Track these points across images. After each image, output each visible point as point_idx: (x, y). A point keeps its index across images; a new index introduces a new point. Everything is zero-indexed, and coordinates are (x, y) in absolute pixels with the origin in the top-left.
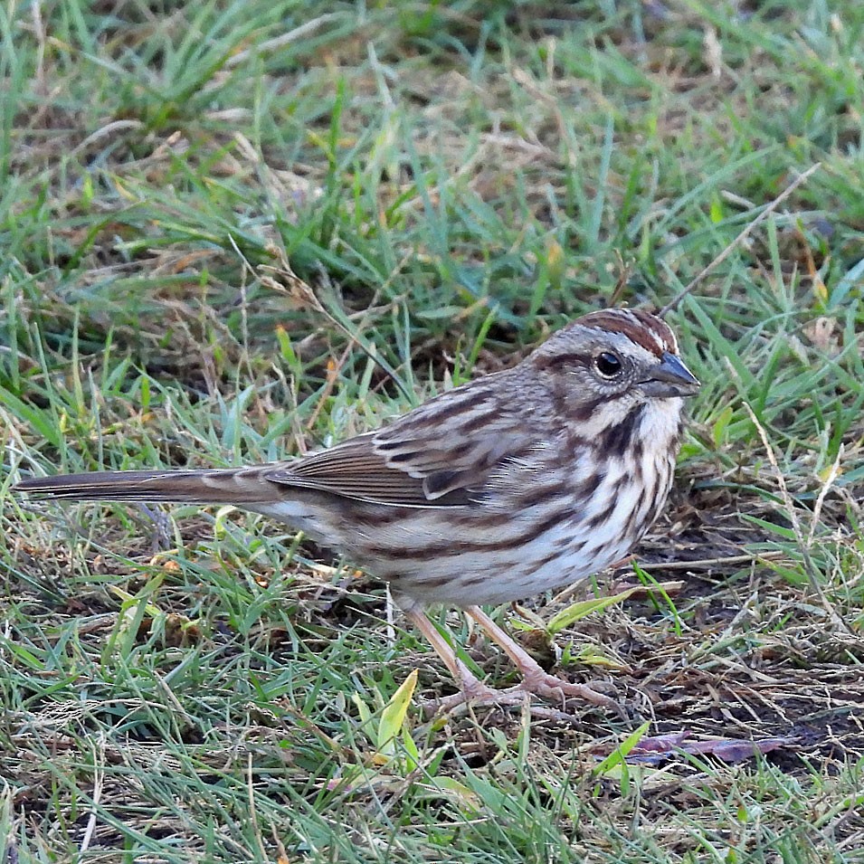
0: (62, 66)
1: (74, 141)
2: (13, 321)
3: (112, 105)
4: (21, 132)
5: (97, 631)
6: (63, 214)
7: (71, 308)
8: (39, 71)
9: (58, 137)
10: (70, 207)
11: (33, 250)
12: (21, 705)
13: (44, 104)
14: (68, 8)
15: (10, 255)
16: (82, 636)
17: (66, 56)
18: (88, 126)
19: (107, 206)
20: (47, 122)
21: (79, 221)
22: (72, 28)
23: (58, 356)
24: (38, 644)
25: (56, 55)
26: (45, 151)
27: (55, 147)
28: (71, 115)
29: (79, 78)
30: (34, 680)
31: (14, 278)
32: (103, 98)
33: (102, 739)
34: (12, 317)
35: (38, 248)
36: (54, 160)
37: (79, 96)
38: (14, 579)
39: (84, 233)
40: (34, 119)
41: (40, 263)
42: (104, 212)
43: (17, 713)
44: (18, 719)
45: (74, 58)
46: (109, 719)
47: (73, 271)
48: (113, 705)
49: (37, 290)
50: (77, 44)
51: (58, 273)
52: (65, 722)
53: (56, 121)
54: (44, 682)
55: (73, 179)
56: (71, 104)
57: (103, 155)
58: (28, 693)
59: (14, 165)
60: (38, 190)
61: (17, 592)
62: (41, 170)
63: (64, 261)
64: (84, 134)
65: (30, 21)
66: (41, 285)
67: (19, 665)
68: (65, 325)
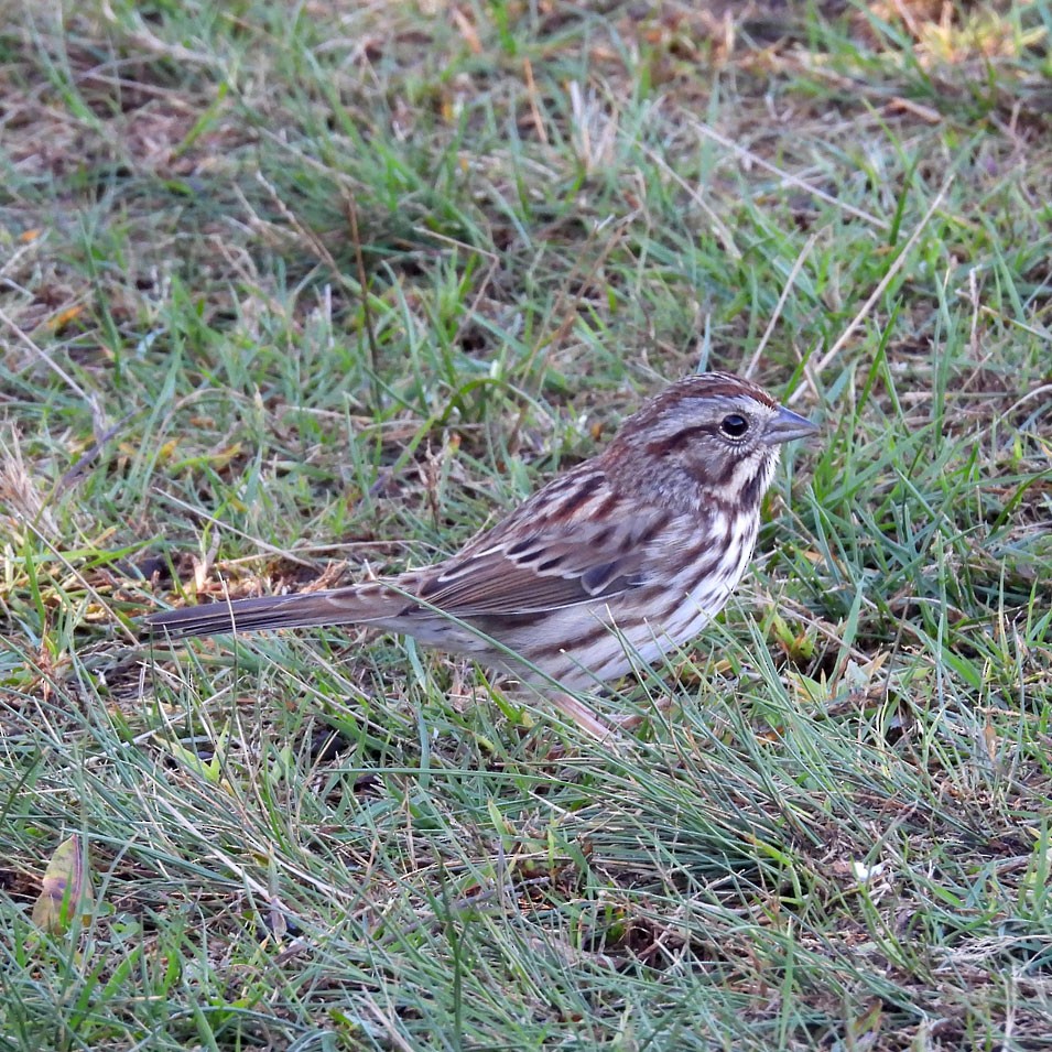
0: (995, 332)
1: (1005, 404)
2: (943, 577)
3: (1041, 369)
4: (956, 394)
5: (1018, 871)
6: (994, 472)
7: (998, 563)
8: (973, 336)
9: (990, 399)
10: (1000, 466)
11: (964, 507)
12: (942, 941)
13: (977, 366)
14: (1001, 276)
15: (941, 512)
16: (1002, 875)
17: (999, 323)
18: (1019, 389)
19: (1036, 465)
20: (981, 386)
21: (1008, 479)
22: (1005, 295)
23: (986, 607)
24: (960, 883)
25: (988, 321)
26: (978, 412)
27: (988, 409)
28: (1003, 378)
29: (1011, 343)
30: (954, 917)
31: (944, 533)
32: (1034, 363)
33: (1017, 972)
34: (942, 571)
35: (968, 503)
36: (987, 421)
37: (1011, 362)
38: (939, 820)
39: (1013, 490)
40: (968, 383)
41: (970, 519)
42: (1031, 471)
43: (938, 949)
44: (939, 954)
45: (1006, 325)
46: (1025, 955)
47: (1001, 528)
48: (1029, 941)
49: (965, 545)
50: (1011, 310)
51: (988, 528)
52: (980, 957)
53: (988, 385)
54: (964, 919)
55: (1004, 439)
56: (1003, 369)
57: (1033, 417)
58: (949, 930)
59: (948, 425)
60: (970, 449)
61: (940, 833)
62: (974, 430)
63: (993, 518)
64: (1015, 397)
65: (967, 289)
66: (970, 541)
67: (941, 902)
68: (993, 578)
